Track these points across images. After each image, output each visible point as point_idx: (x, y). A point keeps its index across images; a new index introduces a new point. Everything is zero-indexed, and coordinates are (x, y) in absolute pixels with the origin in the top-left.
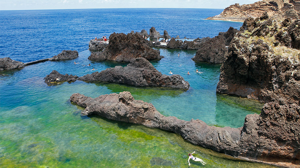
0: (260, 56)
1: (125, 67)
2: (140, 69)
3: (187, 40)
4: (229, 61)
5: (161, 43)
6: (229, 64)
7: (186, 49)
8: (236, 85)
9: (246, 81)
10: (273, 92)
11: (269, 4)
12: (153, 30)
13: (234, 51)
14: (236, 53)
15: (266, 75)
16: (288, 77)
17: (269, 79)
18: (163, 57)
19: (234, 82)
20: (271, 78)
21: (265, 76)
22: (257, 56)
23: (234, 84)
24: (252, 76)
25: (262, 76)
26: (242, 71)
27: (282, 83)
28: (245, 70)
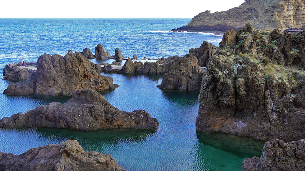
0: (248, 79)
1: (65, 103)
2: (88, 105)
3: (149, 61)
4: (208, 88)
5: (112, 66)
6: (209, 92)
7: (148, 73)
8: (221, 118)
9: (233, 112)
10: (270, 125)
11: (247, 10)
12: (100, 49)
13: (214, 73)
14: (218, 77)
15: (258, 103)
16: (286, 104)
17: (262, 108)
18: (117, 86)
19: (218, 115)
20: (265, 107)
21: (258, 105)
22: (245, 78)
23: (219, 117)
24: (240, 105)
25: (253, 104)
26: (227, 99)
27: (279, 112)
28: (231, 98)
